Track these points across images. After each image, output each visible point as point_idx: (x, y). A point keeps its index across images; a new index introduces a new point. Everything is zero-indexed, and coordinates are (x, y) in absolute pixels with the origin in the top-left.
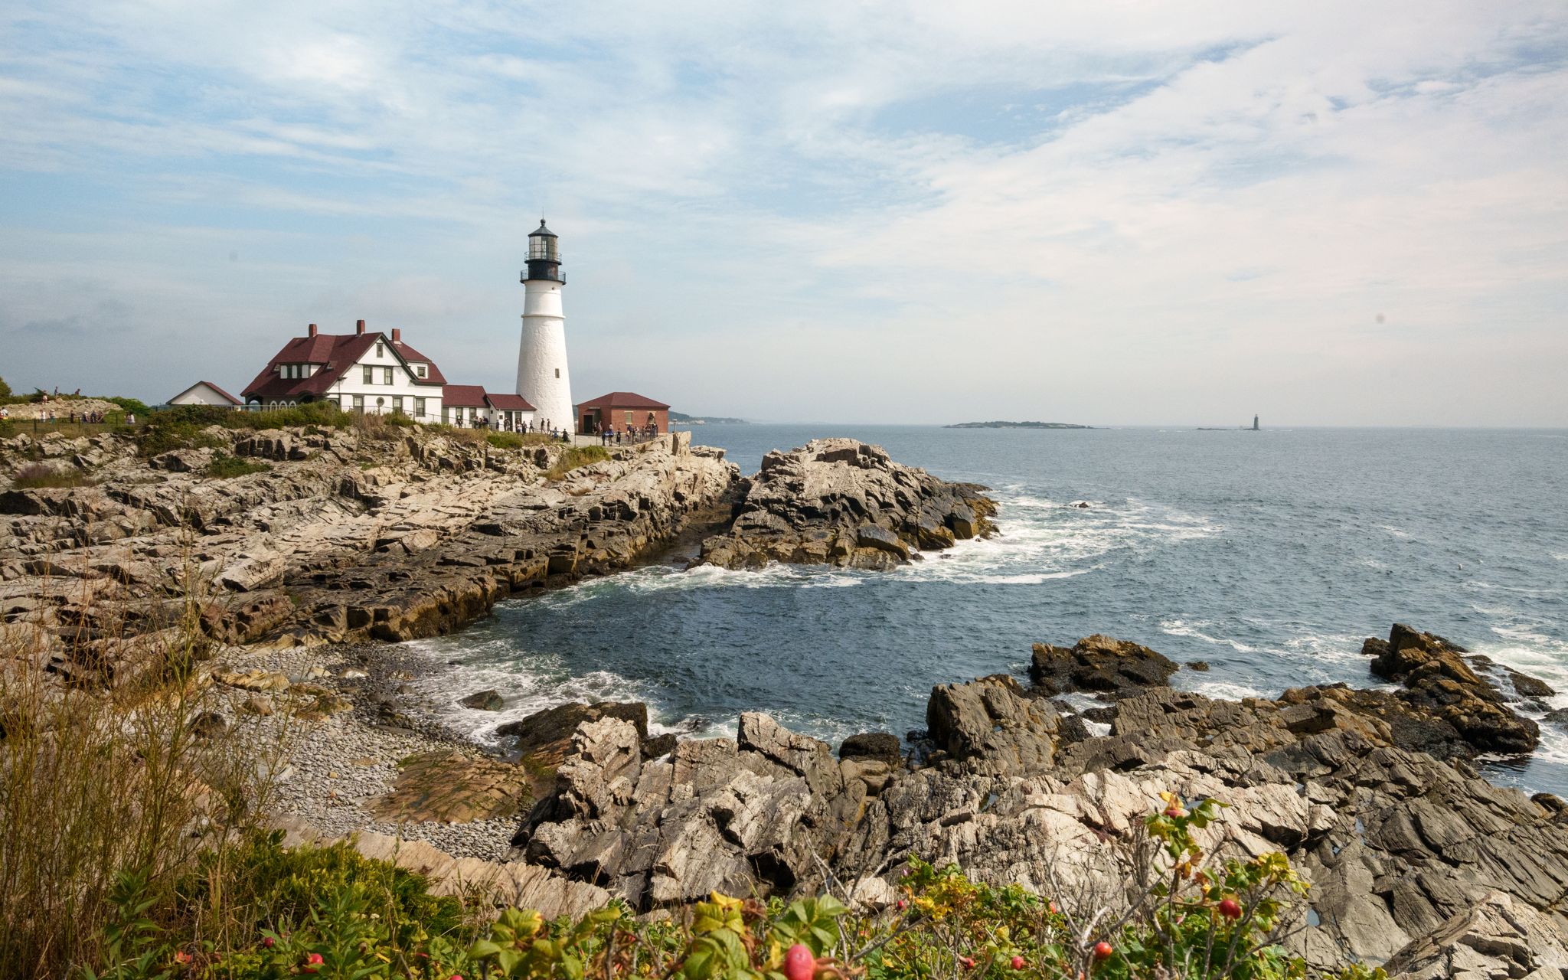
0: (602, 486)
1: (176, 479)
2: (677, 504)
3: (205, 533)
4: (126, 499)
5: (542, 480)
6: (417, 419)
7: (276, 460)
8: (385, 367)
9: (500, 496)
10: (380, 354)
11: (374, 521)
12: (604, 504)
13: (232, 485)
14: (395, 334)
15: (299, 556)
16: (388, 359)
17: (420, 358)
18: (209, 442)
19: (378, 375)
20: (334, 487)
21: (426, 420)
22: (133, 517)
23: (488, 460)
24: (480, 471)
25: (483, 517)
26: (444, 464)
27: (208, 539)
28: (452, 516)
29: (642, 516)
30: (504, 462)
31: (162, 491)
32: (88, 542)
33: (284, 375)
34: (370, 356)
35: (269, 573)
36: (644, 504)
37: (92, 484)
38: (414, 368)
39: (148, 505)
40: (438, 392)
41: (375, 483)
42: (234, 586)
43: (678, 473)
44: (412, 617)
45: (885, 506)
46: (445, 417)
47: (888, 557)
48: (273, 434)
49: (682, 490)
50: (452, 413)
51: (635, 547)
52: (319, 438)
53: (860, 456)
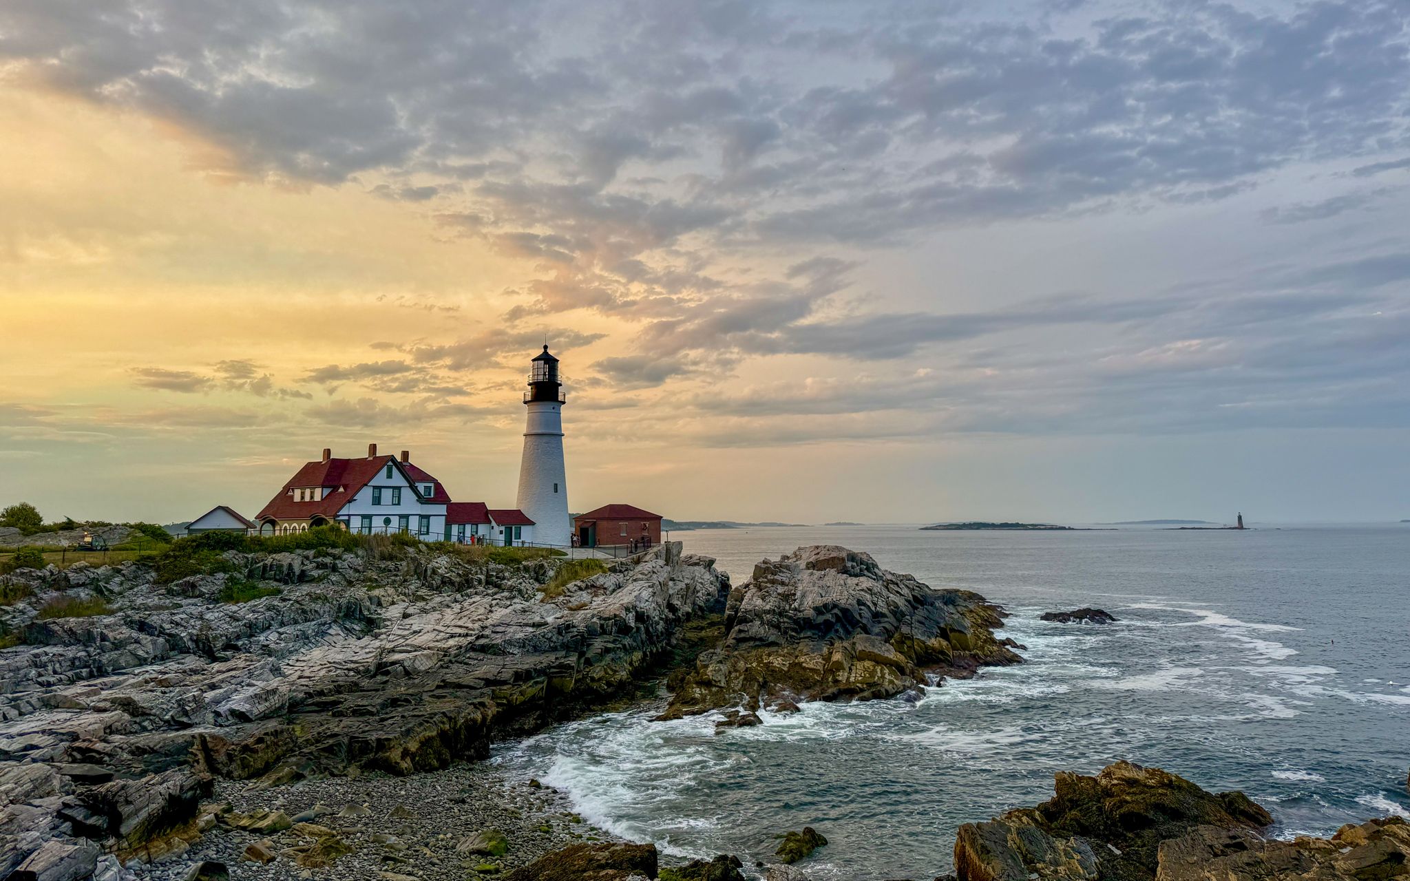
0: (598, 600)
1: (191, 607)
2: (671, 616)
3: (215, 659)
4: (143, 627)
5: (540, 596)
6: (422, 538)
7: (286, 583)
8: (394, 488)
9: (499, 614)
10: (389, 476)
11: (377, 643)
12: (600, 618)
13: (243, 610)
14: (405, 455)
15: (303, 681)
16: (398, 479)
17: (426, 478)
18: (223, 567)
19: (387, 495)
20: (340, 608)
21: (430, 539)
22: (147, 645)
23: (488, 576)
24: (481, 588)
25: (482, 636)
26: (446, 582)
27: (217, 666)
28: (452, 636)
29: (638, 629)
30: (504, 578)
31: (176, 618)
32: (102, 673)
33: (297, 498)
34: (380, 479)
35: (275, 701)
36: (641, 617)
37: (111, 613)
38: (421, 487)
39: (162, 632)
40: (442, 509)
41: (380, 604)
42: (242, 717)
43: (671, 583)
44: (413, 746)
45: (877, 616)
46: (448, 535)
47: (886, 671)
48: (284, 558)
49: (676, 602)
50: (455, 529)
51: (631, 664)
52: (328, 560)
53: (849, 564)
